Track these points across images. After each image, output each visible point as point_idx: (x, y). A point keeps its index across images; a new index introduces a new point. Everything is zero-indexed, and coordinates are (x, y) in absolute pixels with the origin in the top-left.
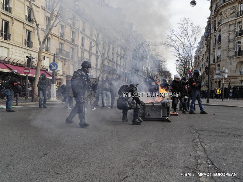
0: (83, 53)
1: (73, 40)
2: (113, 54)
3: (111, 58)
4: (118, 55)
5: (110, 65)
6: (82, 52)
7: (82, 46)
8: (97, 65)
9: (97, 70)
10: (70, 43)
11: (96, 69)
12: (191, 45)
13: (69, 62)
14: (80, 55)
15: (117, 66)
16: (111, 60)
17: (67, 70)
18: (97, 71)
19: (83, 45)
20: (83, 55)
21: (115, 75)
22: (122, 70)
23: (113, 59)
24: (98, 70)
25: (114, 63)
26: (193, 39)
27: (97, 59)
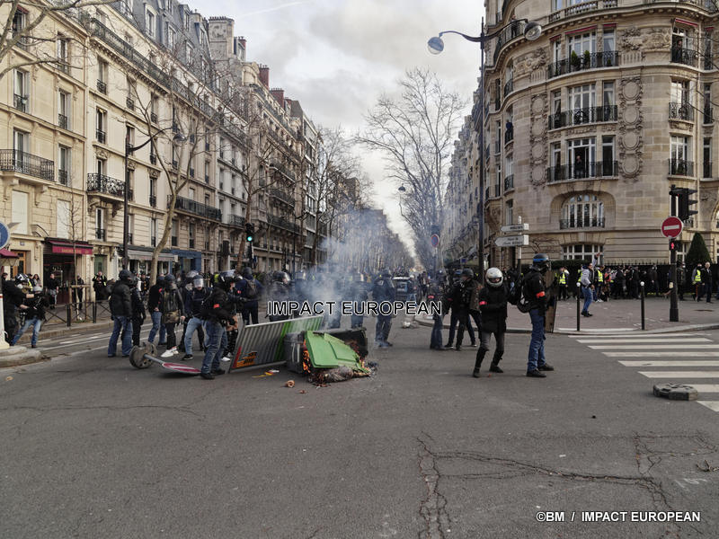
0: (101, 162)
1: (64, 121)
2: (207, 162)
3: (203, 176)
4: (223, 166)
5: (201, 200)
6: (98, 158)
7: (100, 140)
8: (153, 201)
9: (155, 215)
10: (54, 131)
11: (153, 212)
12: (436, 145)
13: (54, 193)
14: (92, 168)
15: (221, 201)
16: (203, 181)
17: (46, 220)
18: (154, 220)
19: (101, 137)
20: (105, 170)
21: (217, 230)
22: (239, 212)
23: (207, 179)
24: (159, 216)
25: (213, 190)
26: (442, 129)
27: (153, 179)
